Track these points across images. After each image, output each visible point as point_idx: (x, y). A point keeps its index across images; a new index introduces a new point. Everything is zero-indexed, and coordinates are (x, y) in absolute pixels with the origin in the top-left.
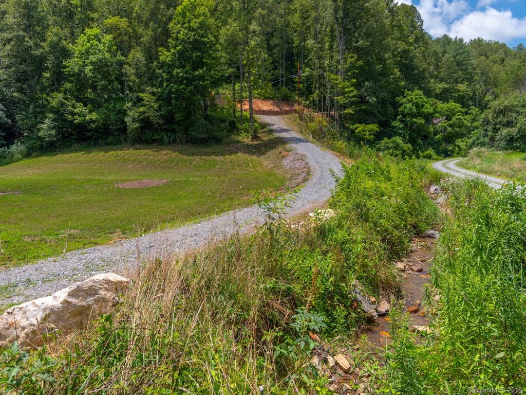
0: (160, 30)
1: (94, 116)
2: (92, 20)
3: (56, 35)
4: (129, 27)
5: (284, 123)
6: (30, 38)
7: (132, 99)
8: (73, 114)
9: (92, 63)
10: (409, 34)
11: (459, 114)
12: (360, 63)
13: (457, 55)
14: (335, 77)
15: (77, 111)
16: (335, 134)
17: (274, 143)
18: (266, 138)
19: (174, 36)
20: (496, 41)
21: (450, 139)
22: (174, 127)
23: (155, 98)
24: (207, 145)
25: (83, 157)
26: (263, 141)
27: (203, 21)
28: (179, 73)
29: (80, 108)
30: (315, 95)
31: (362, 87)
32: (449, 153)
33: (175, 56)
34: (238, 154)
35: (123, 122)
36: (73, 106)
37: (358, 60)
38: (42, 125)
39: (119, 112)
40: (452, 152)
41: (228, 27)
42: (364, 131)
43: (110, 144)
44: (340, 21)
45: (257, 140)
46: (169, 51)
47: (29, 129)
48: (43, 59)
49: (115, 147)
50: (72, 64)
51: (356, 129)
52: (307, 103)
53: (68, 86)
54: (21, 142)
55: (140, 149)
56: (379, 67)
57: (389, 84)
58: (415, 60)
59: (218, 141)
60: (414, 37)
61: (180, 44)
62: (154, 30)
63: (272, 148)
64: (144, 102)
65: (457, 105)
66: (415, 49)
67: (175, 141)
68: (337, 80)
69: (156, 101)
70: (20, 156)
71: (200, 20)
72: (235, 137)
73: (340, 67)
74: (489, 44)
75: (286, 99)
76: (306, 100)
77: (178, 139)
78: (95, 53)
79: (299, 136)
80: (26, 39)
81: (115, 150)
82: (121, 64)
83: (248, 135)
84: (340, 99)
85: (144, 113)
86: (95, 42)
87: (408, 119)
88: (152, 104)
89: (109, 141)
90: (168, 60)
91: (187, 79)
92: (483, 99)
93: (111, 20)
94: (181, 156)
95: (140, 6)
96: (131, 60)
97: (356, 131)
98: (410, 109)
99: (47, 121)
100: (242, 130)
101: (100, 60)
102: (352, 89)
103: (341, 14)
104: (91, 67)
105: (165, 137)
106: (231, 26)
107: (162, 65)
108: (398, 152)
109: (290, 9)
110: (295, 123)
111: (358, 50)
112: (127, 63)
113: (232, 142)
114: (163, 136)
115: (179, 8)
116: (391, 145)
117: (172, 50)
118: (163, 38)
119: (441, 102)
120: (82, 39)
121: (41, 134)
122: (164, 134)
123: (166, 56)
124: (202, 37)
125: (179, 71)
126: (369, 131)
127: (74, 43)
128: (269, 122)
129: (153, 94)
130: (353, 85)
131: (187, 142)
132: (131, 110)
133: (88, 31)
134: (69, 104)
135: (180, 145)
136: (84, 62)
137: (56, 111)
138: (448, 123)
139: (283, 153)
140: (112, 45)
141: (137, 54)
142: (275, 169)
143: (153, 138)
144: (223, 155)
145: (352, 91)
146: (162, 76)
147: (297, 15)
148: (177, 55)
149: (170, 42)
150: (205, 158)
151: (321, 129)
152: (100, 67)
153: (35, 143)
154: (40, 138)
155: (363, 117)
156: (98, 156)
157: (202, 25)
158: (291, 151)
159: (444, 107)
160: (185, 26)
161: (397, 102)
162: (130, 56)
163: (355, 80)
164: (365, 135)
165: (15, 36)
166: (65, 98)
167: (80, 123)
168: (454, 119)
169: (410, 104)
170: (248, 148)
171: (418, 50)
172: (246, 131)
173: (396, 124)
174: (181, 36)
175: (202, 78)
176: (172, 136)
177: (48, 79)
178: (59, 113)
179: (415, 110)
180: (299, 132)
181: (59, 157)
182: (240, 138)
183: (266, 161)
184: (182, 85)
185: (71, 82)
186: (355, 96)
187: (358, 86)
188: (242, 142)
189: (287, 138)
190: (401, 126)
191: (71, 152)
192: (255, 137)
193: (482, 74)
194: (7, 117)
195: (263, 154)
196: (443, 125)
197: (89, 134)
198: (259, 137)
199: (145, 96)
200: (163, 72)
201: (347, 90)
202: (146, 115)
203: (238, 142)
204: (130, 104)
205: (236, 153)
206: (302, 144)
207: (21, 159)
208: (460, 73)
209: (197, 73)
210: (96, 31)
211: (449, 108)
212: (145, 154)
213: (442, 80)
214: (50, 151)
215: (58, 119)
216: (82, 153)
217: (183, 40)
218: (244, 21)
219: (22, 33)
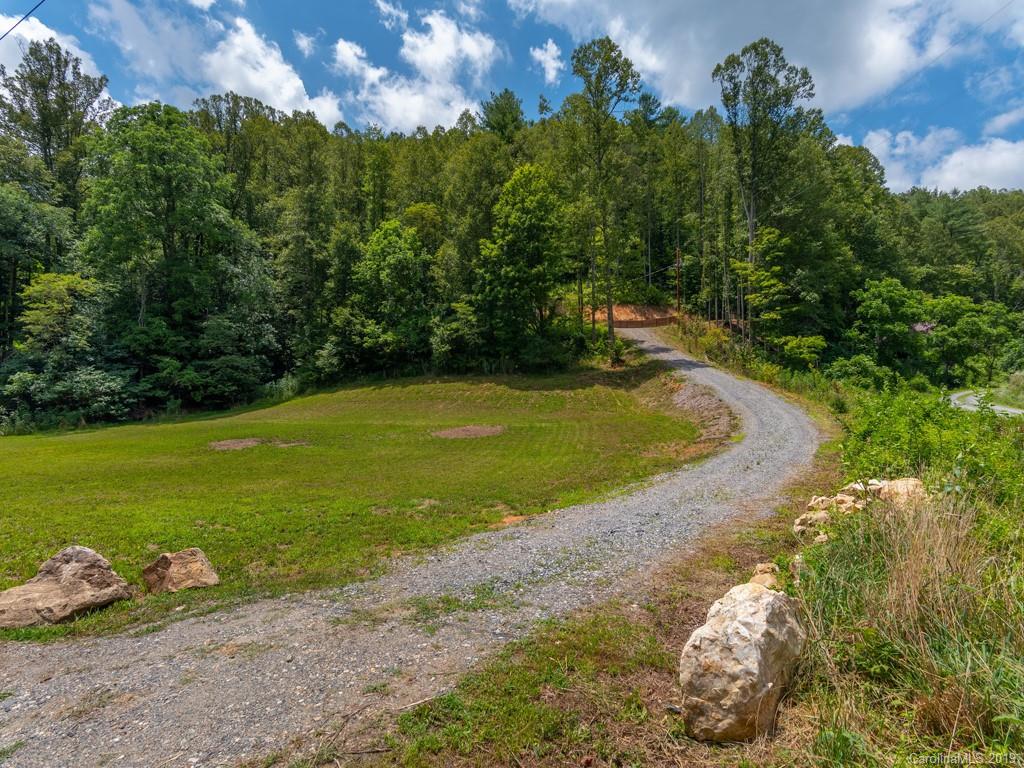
0: (481, 215)
1: (389, 337)
2: (389, 210)
3: (344, 232)
4: (437, 214)
5: (658, 338)
6: (312, 239)
7: (439, 312)
8: (362, 335)
9: (389, 265)
10: (862, 191)
11: (970, 314)
12: (786, 240)
13: (949, 218)
14: (743, 265)
15: (367, 330)
16: (748, 353)
17: (650, 369)
18: (635, 363)
19: (502, 221)
20: (1017, 189)
21: (953, 356)
22: (498, 349)
23: (473, 309)
24: (546, 374)
25: (374, 395)
26: (631, 366)
27: (542, 199)
28: (507, 273)
29: (371, 327)
30: (704, 295)
31: (792, 278)
32: (957, 381)
33: (502, 250)
34: (595, 388)
35: (427, 344)
36: (363, 325)
37: (781, 236)
38: (322, 352)
39: (423, 329)
40: (963, 379)
41: (578, 204)
42: (799, 347)
43: (408, 375)
44: (748, 181)
45: (621, 366)
46: (494, 243)
47: (303, 358)
48: (326, 264)
49: (415, 379)
50: (363, 270)
51: (786, 343)
52: (689, 306)
53: (356, 297)
54: (293, 374)
55: (450, 382)
56: (816, 245)
57: (836, 271)
58: (878, 231)
59: (561, 368)
60: (872, 195)
61: (511, 232)
62: (473, 216)
63: (649, 377)
64: (458, 315)
65: (964, 298)
66: (876, 213)
67: (498, 369)
68: (745, 269)
69: (475, 312)
70: (290, 393)
71: (538, 197)
72: (585, 362)
73: (749, 248)
74: (1002, 196)
75: (655, 303)
76: (687, 303)
77: (504, 368)
78: (394, 253)
79: (688, 358)
80: (308, 240)
81: (417, 383)
82: (426, 265)
83: (605, 358)
84: (754, 299)
85: (457, 330)
86: (394, 238)
87: (875, 326)
88: (470, 318)
89: (406, 371)
90: (493, 254)
91: (518, 279)
92: (1008, 287)
93: (414, 208)
94: (510, 391)
95: (455, 186)
96: (440, 258)
97: (786, 347)
98: (879, 309)
99: (328, 345)
100: (596, 350)
101: (400, 262)
102: (772, 282)
103: (748, 171)
104: (388, 271)
105: (485, 364)
106: (583, 202)
107: (485, 263)
108: (869, 381)
109: (657, 172)
110: (675, 338)
111: (779, 222)
112: (435, 263)
113: (582, 369)
114: (481, 363)
115: (508, 185)
116: (851, 369)
117: (500, 242)
118: (485, 226)
119: (931, 295)
120: (377, 235)
121: (319, 363)
122: (483, 359)
123: (489, 249)
124: (541, 220)
125: (508, 269)
126: (808, 347)
127: (366, 242)
128: (635, 338)
129: (470, 303)
130: (775, 275)
131: (515, 371)
132: (438, 326)
133: (385, 225)
134: (358, 321)
135: (506, 375)
136: (378, 266)
137: (340, 332)
138: (950, 330)
139: (671, 385)
140: (415, 240)
141: (449, 251)
142: (662, 409)
143: (468, 365)
144: (572, 388)
145: (774, 285)
146: (483, 278)
147: (669, 179)
148: (505, 248)
149: (495, 232)
150: (546, 393)
151: (720, 346)
152: (400, 270)
153: (311, 375)
154: (317, 368)
155: (795, 324)
156: (392, 391)
157: (541, 204)
158: (683, 381)
159: (939, 304)
160: (516, 207)
161: (852, 299)
162: (440, 252)
163: (779, 268)
164: (801, 353)
165: (294, 238)
166: (352, 315)
167: (370, 348)
168: (961, 323)
169: (879, 301)
170: (610, 377)
171: (882, 215)
172: (603, 353)
173: (853, 333)
174: (512, 220)
175: (540, 277)
176: (494, 362)
177: (331, 289)
178: (344, 334)
179: (888, 309)
180: (687, 352)
181: (341, 394)
182: (594, 363)
183: (643, 399)
184: (513, 288)
185: (360, 292)
186: (779, 292)
187: (783, 277)
188: (598, 369)
189: (670, 361)
190: (861, 337)
191: (356, 387)
192: (617, 361)
193: (1001, 245)
194: (278, 341)
195: (635, 386)
196: (940, 334)
197: (381, 362)
198: (623, 361)
199: (460, 307)
200: (486, 272)
201: (765, 284)
202: (460, 333)
203: (592, 369)
204: (438, 318)
205: (592, 385)
206: (699, 369)
207: (293, 398)
208: (957, 246)
209: (534, 271)
210: (394, 223)
211: (950, 305)
212: (459, 388)
213: (923, 261)
214: (329, 386)
215: (342, 342)
216: (372, 388)
217: (515, 225)
218: (602, 194)
219: (302, 233)
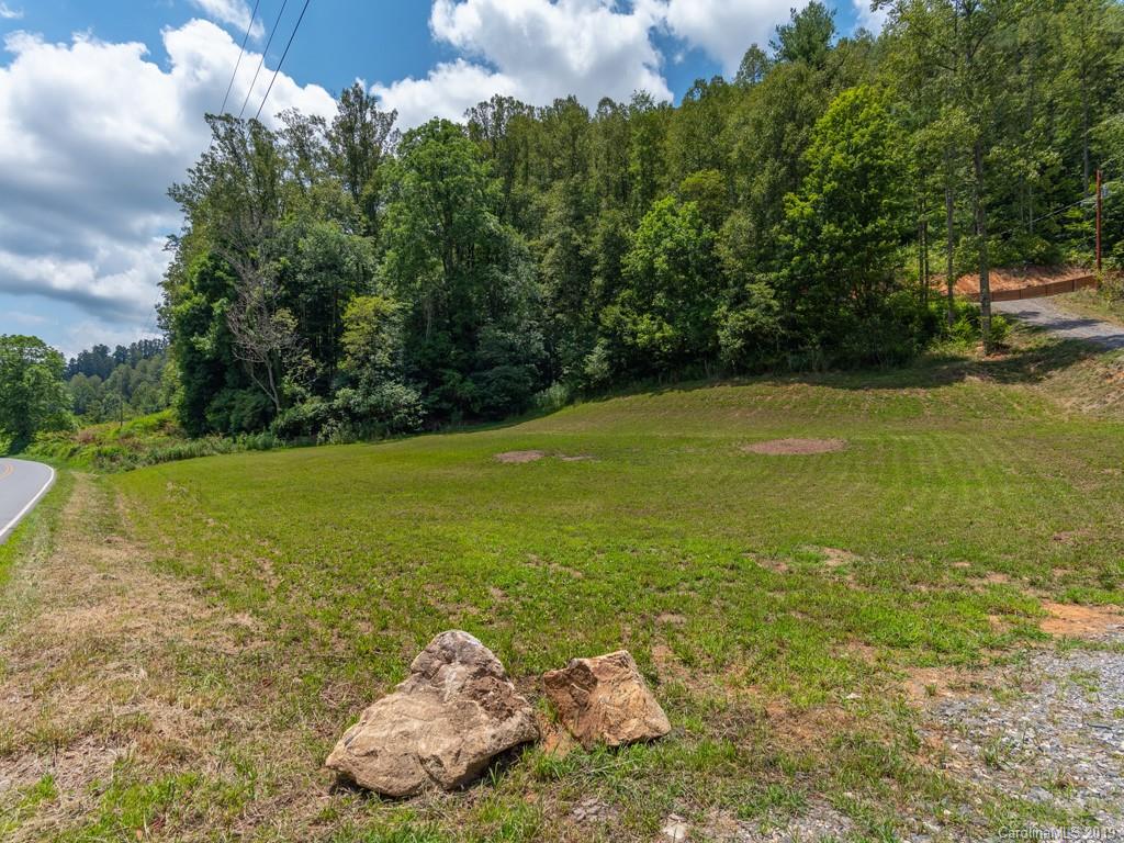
0: (784, 169)
1: (668, 330)
2: (661, 187)
3: (611, 221)
4: (721, 181)
5: (1064, 309)
6: (578, 234)
7: (728, 300)
8: (634, 334)
9: (665, 250)
18: (1029, 346)
19: (818, 167)
23: (774, 290)
24: (877, 370)
25: (650, 403)
26: (1023, 353)
29: (645, 324)
33: (817, 207)
35: (714, 339)
36: (634, 323)
38: (591, 357)
39: (706, 324)
43: (690, 378)
45: (1003, 353)
46: (807, 198)
47: (571, 365)
48: (592, 260)
50: (634, 260)
53: (626, 293)
54: (561, 383)
59: (901, 360)
61: (833, 179)
64: (755, 300)
69: (777, 295)
70: (560, 403)
78: (671, 235)
80: (574, 235)
82: (709, 246)
83: (973, 343)
85: (753, 320)
86: (669, 218)
88: (769, 302)
89: (686, 373)
90: (805, 214)
93: (691, 179)
95: (746, 140)
96: (726, 233)
99: (598, 349)
100: (956, 334)
101: (678, 244)
104: (664, 257)
107: (792, 227)
110: (1097, 308)
112: (720, 241)
113: (934, 361)
114: (784, 359)
115: (823, 121)
117: (814, 196)
120: (649, 218)
121: (588, 370)
122: (786, 354)
124: (877, 158)
125: (832, 228)
127: (636, 228)
129: (770, 283)
131: (833, 366)
132: (726, 317)
133: (658, 205)
134: (629, 320)
135: (817, 374)
136: (651, 253)
137: (611, 334)
140: (696, 217)
141: (739, 222)
143: (766, 363)
146: (790, 247)
148: (822, 205)
149: (807, 184)
152: (677, 255)
153: (580, 383)
154: (586, 375)
162: (726, 226)
165: (559, 236)
166: (622, 313)
167: (645, 347)
172: (970, 337)
177: (599, 287)
178: (614, 335)
182: (953, 352)
185: (631, 287)
188: (963, 359)
192: (995, 346)
194: (546, 348)
195: (1040, 381)
197: (657, 365)
198: (1006, 347)
199: (756, 290)
200: (794, 238)
202: (758, 322)
204: (725, 307)
207: (563, 407)
210: (669, 201)
212: (761, 391)
215: (612, 344)
217: (838, 170)
219: (568, 229)
